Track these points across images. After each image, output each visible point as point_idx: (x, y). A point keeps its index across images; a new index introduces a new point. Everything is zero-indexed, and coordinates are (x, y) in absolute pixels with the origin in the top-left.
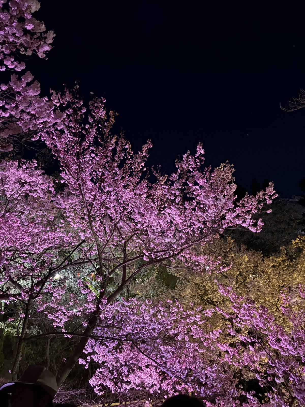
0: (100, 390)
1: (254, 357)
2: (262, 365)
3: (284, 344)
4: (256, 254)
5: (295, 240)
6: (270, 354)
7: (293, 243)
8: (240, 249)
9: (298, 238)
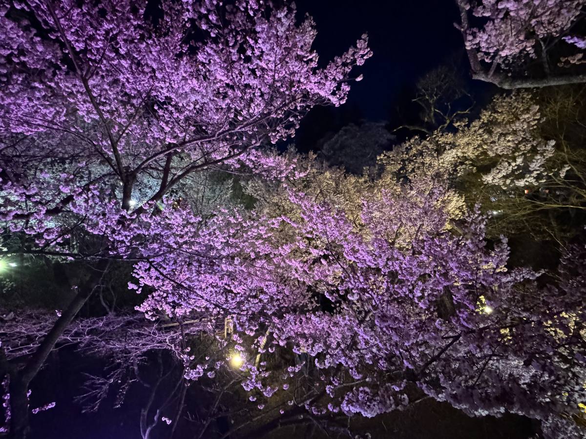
0: (153, 316)
1: (327, 272)
2: (336, 278)
3: (361, 254)
4: (338, 170)
5: (380, 155)
6: (345, 267)
7: (378, 158)
8: (322, 166)
9: (383, 153)
